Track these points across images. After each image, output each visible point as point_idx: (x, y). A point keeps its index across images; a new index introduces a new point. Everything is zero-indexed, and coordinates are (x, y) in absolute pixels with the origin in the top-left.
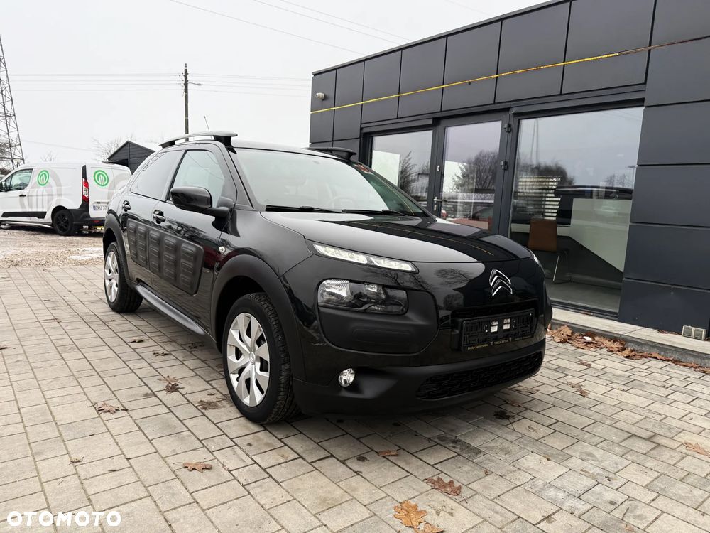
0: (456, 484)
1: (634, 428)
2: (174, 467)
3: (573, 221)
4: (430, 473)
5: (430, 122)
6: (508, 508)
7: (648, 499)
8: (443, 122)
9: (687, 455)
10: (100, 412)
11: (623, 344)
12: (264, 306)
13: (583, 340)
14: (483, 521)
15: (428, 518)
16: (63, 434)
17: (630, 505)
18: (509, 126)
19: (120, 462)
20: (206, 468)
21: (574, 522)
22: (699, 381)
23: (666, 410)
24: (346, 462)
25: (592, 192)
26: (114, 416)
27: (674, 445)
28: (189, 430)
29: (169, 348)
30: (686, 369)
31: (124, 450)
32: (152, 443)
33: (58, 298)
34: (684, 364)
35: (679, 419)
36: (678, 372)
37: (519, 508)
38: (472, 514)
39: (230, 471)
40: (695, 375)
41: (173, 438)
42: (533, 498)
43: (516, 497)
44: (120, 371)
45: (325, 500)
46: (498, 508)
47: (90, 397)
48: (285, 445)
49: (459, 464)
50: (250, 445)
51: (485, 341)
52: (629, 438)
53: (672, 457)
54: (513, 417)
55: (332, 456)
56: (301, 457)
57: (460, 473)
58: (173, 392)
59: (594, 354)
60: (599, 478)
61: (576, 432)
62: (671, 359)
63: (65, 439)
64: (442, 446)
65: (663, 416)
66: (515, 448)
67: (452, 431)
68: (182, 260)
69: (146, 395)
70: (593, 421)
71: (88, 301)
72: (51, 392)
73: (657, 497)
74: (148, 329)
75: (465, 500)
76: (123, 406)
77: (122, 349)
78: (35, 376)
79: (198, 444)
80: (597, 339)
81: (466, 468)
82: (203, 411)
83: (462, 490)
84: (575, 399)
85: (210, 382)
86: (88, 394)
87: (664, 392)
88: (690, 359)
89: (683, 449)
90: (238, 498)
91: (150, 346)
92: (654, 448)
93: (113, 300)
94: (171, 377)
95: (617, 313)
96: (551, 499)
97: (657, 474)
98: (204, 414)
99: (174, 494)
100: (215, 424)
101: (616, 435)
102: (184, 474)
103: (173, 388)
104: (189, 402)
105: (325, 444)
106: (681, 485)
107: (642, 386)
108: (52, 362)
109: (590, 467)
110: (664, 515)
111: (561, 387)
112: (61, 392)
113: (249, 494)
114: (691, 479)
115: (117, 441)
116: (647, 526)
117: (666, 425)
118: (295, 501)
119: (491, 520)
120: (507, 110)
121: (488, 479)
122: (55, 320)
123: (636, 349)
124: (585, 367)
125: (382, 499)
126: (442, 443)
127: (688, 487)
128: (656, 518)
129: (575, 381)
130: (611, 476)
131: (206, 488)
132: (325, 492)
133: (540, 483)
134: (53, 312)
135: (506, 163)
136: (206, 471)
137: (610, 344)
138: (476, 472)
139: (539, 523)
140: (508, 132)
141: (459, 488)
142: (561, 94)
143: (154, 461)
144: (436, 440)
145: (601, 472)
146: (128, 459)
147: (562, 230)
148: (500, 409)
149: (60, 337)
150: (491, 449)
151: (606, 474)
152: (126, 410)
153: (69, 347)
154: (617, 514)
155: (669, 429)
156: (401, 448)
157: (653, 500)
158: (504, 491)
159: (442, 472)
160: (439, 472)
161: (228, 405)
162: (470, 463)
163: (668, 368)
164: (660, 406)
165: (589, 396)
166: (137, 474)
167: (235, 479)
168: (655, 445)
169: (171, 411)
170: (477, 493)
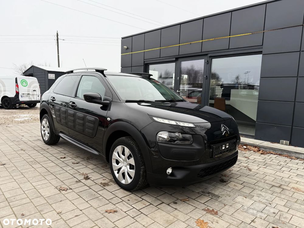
0: (215, 211)
1: (273, 183)
2: (102, 212)
3: (231, 98)
4: (204, 207)
5: (174, 59)
6: (238, 218)
7: (286, 211)
8: (180, 60)
9: (295, 192)
10: (60, 191)
11: (259, 148)
12: (131, 143)
13: (243, 148)
14: (230, 225)
15: (209, 225)
16: (49, 202)
17: (281, 213)
18: (208, 61)
19: (78, 212)
20: (115, 212)
21: (263, 221)
22: (290, 162)
23: (282, 175)
24: (170, 205)
25: (238, 86)
26: (67, 192)
27: (289, 189)
28: (101, 196)
29: (78, 160)
30: (284, 157)
31: (77, 206)
32: (88, 203)
33: (18, 140)
34: (283, 155)
35: (288, 178)
36: (281, 159)
37: (241, 218)
38: (225, 222)
39: (125, 212)
40: (288, 160)
41: (96, 200)
42: (245, 214)
43: (239, 214)
44: (61, 172)
45: (167, 221)
46: (234, 219)
47: (53, 184)
48: (143, 199)
49: (213, 202)
50: (128, 200)
51: (221, 153)
52: (272, 187)
53: (290, 193)
54: (227, 181)
55: (163, 203)
56: (151, 204)
57: (214, 205)
58: (87, 180)
59: (249, 153)
60: (266, 204)
61: (253, 186)
62: (278, 154)
63: (50, 203)
64: (204, 195)
65: (282, 177)
66: (232, 194)
67: (206, 189)
68: (87, 123)
69: (77, 182)
70: (257, 181)
71: (33, 140)
72: (35, 183)
73: (289, 210)
74: (65, 152)
75: (221, 216)
76: (69, 187)
77: (58, 162)
78: (24, 176)
79: (107, 202)
80: (248, 147)
81: (217, 204)
82: (104, 187)
83: (218, 213)
84: (247, 172)
85: (102, 174)
86: (52, 183)
87: (279, 167)
88: (285, 153)
89: (292, 190)
90: (132, 223)
91: (70, 160)
92: (282, 190)
93: (47, 140)
94: (84, 173)
95: (254, 136)
96: (252, 213)
97: (286, 201)
98: (105, 189)
99: (106, 224)
100: (111, 192)
101: (268, 186)
102: (106, 214)
103: (87, 178)
104: (97, 184)
105: (159, 198)
106: (296, 204)
107: (271, 166)
108: (29, 169)
109: (262, 200)
110: (294, 216)
111: (241, 167)
112: (39, 183)
113: (137, 221)
114: (299, 202)
115: (73, 203)
116: (289, 221)
117: (284, 181)
118: (156, 222)
119: (233, 224)
120: (207, 55)
121: (226, 207)
122: (22, 150)
123: (264, 150)
124: (247, 159)
125: (189, 219)
126: (203, 194)
127: (299, 205)
128: (291, 218)
129: (246, 165)
130: (270, 202)
131: (118, 220)
132: (166, 218)
133: (246, 207)
134: (19, 146)
135: (206, 76)
136: (115, 213)
137: (254, 149)
138: (221, 205)
139: (251, 223)
140: (207, 64)
141: (217, 212)
142: (229, 49)
143: (93, 211)
144: (201, 193)
145: (266, 201)
146: (81, 210)
147: (227, 102)
148: (221, 179)
149: (28, 158)
150: (223, 195)
151: (268, 202)
152: (71, 189)
153: (34, 162)
154: (277, 217)
155: (285, 182)
156: (189, 197)
157: (288, 211)
158: (233, 212)
159: (208, 206)
160: (207, 206)
161: (113, 184)
162: (217, 201)
163: (277, 158)
164: (279, 173)
165: (252, 171)
166: (88, 217)
167: (128, 215)
168: (282, 189)
169: (90, 188)
170: (224, 214)
